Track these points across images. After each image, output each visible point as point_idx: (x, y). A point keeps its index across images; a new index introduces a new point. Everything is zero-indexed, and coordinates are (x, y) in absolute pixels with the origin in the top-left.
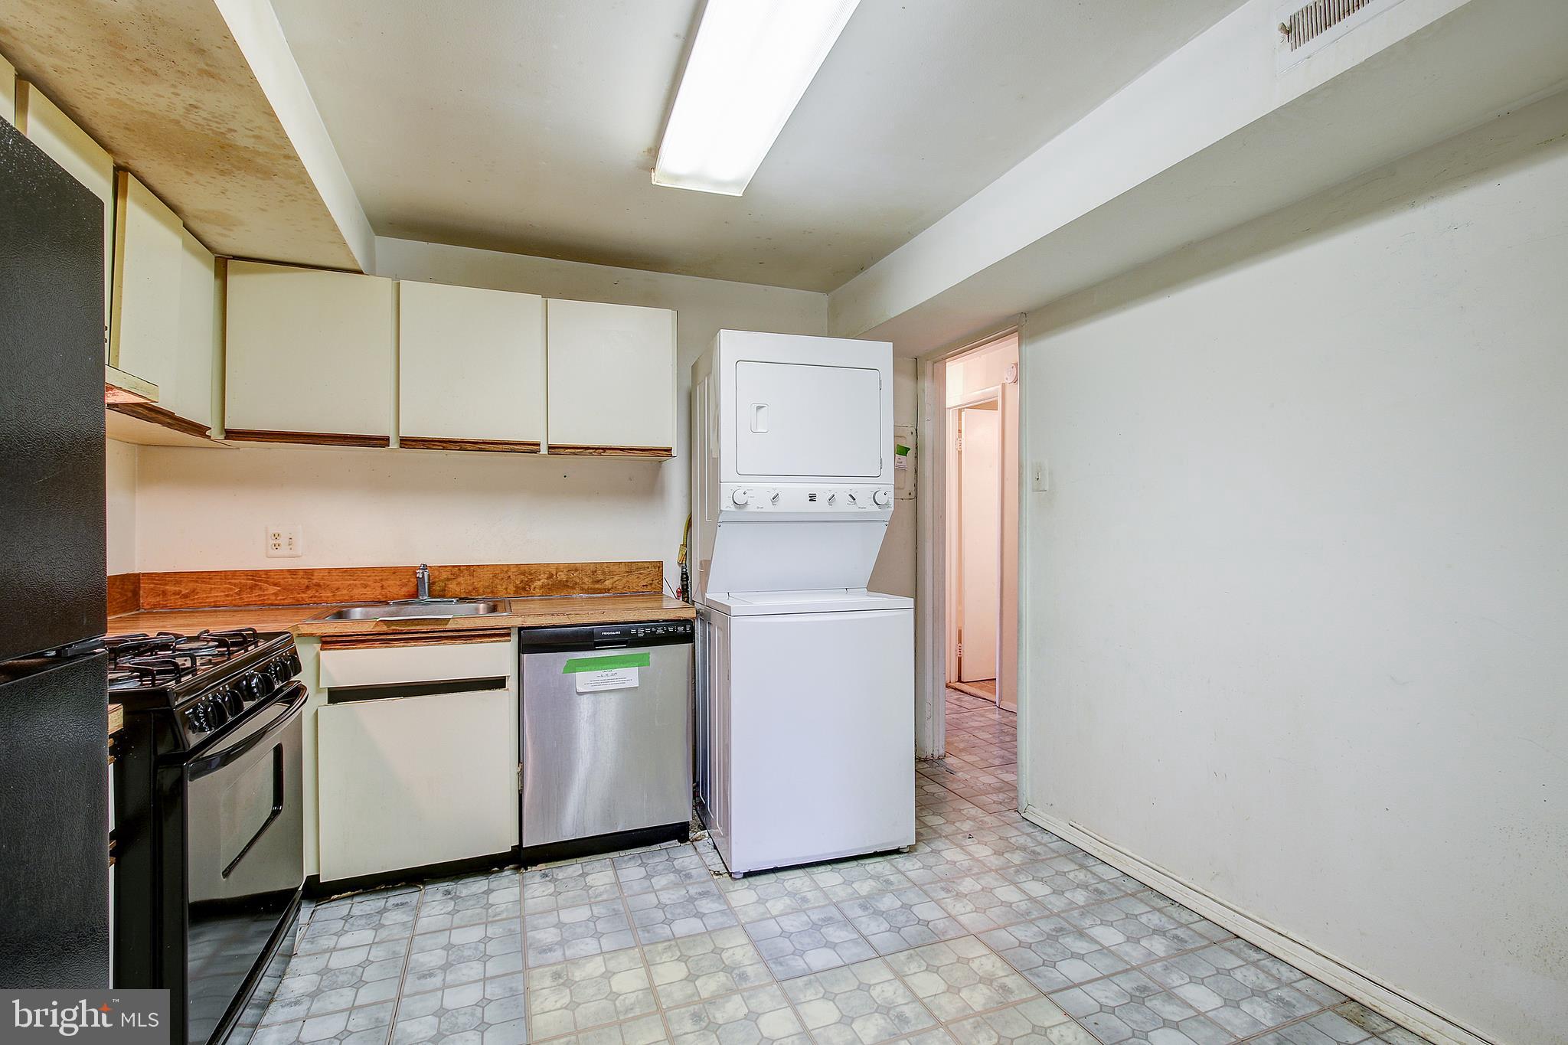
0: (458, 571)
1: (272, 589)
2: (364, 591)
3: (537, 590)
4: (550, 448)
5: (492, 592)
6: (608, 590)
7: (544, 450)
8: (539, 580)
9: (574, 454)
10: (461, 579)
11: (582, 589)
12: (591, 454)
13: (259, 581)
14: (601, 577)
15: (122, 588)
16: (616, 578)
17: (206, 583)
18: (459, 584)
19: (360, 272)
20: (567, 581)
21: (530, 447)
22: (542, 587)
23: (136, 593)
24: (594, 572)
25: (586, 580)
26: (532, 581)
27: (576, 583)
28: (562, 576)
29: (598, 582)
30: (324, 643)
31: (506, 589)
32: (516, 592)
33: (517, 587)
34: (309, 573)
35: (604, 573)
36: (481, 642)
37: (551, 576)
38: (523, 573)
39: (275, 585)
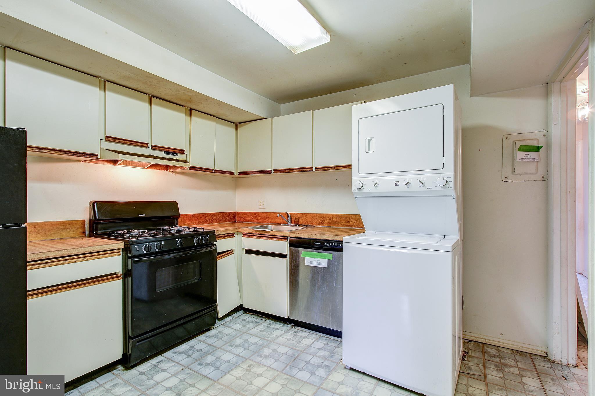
0: (302, 215)
1: (259, 218)
2: (278, 220)
3: (326, 224)
4: (316, 168)
5: (312, 223)
6: (351, 226)
7: (314, 169)
8: (327, 220)
9: (323, 170)
10: (303, 218)
11: (341, 225)
12: (329, 170)
13: (257, 215)
14: (348, 220)
15: (229, 216)
16: (354, 221)
17: (247, 215)
18: (302, 220)
19: (265, 118)
20: (336, 221)
21: (310, 169)
22: (327, 223)
23: (234, 217)
24: (346, 218)
25: (343, 221)
26: (324, 220)
27: (339, 222)
28: (334, 219)
29: (347, 222)
30: (244, 235)
31: (316, 223)
32: (319, 224)
33: (319, 222)
34: (266, 213)
35: (350, 219)
36: (279, 240)
37: (330, 219)
38: (321, 217)
39: (260, 217)
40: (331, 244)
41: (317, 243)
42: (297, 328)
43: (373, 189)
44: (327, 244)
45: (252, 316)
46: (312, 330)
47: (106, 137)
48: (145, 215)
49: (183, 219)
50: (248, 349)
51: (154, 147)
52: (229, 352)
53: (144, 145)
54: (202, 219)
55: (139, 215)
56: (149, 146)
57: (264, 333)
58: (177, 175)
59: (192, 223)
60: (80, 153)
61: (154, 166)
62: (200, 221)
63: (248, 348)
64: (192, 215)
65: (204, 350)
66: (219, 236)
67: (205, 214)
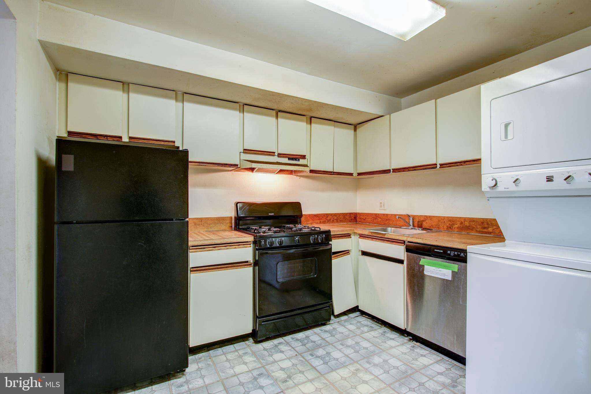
0: (427, 218)
1: (380, 220)
2: (400, 222)
3: (456, 229)
4: (441, 165)
5: (438, 228)
6: (490, 233)
7: (438, 166)
8: (457, 224)
9: (450, 166)
10: (427, 221)
11: (476, 231)
12: (457, 165)
13: (377, 217)
14: (486, 226)
15: (350, 216)
16: (495, 227)
17: (368, 217)
18: (427, 223)
19: (384, 116)
20: (469, 226)
21: (433, 166)
22: (458, 228)
23: (355, 218)
24: (483, 223)
25: (478, 227)
26: (453, 224)
27: (473, 228)
28: (467, 224)
29: (485, 228)
30: (360, 236)
31: (443, 227)
32: (447, 229)
33: (447, 227)
34: (387, 215)
35: (488, 224)
37: (461, 223)
38: (450, 221)
39: (380, 218)
40: (456, 253)
41: (439, 251)
42: (415, 343)
43: (512, 187)
44: (450, 252)
45: (368, 320)
46: (433, 350)
47: (244, 150)
48: (273, 214)
49: (306, 218)
50: (358, 353)
51: (280, 155)
52: (339, 350)
53: (271, 154)
54: (323, 219)
55: (269, 214)
56: (276, 154)
57: (377, 340)
58: (301, 178)
59: (314, 222)
60: (227, 164)
61: (281, 171)
62: (321, 221)
63: (358, 351)
64: (315, 215)
65: (317, 342)
66: (336, 236)
67: (327, 214)
